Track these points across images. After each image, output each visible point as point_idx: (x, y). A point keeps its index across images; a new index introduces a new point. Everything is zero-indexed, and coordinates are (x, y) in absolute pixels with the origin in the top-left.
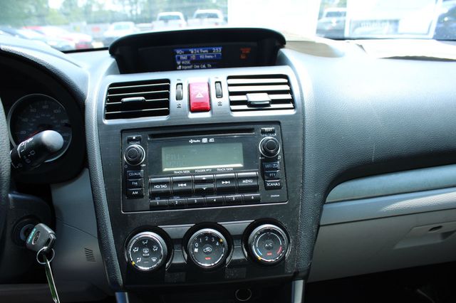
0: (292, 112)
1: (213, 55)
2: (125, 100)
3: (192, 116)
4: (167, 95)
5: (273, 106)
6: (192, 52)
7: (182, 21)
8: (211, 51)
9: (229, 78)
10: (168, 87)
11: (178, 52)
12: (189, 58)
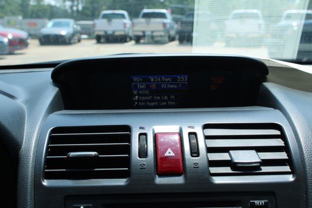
0: (290, 178)
1: (178, 85)
2: (72, 154)
3: (159, 180)
4: (128, 149)
5: (265, 169)
6: (152, 80)
7: (127, 21)
8: (175, 80)
9: (206, 127)
10: (128, 138)
11: (135, 79)
12: (148, 87)
